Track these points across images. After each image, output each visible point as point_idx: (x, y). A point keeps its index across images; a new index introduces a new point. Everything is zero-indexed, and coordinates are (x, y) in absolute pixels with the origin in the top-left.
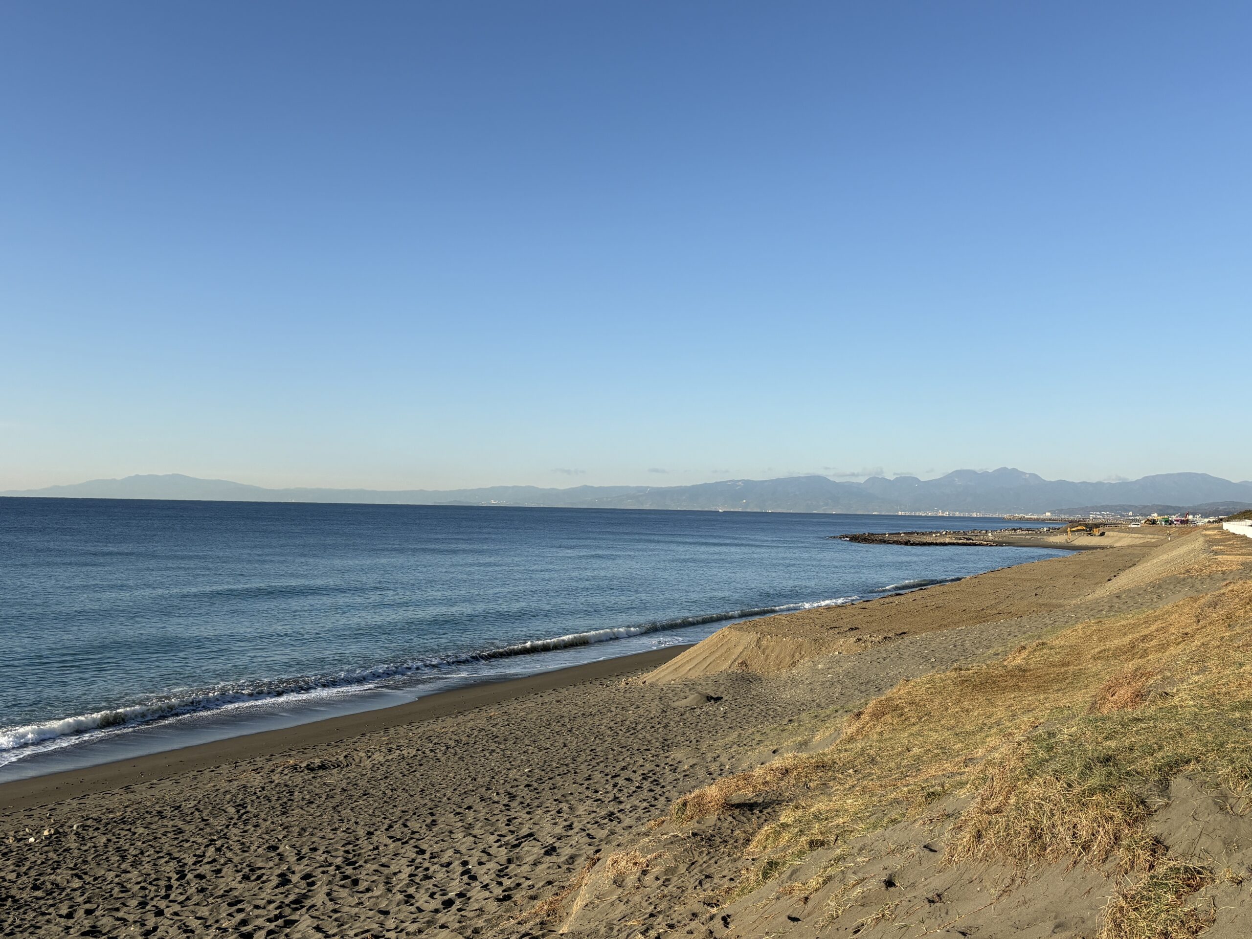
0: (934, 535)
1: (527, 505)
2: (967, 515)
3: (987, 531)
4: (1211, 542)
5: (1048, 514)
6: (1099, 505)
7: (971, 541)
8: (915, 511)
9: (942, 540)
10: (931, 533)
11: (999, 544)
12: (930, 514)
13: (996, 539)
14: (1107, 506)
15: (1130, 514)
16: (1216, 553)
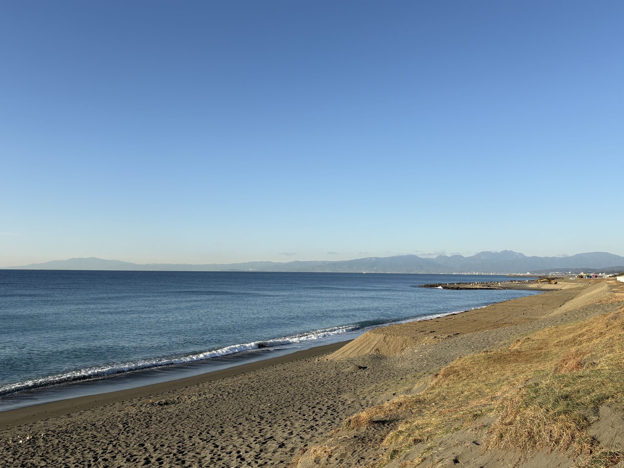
0: (471, 284)
1: (267, 271)
2: (488, 274)
3: (498, 282)
4: (611, 286)
5: (528, 273)
6: (554, 268)
7: (490, 287)
8: (462, 272)
9: (476, 287)
10: (470, 283)
11: (504, 288)
12: (469, 274)
13: (503, 286)
14: (558, 269)
15: (570, 273)
16: (614, 292)
